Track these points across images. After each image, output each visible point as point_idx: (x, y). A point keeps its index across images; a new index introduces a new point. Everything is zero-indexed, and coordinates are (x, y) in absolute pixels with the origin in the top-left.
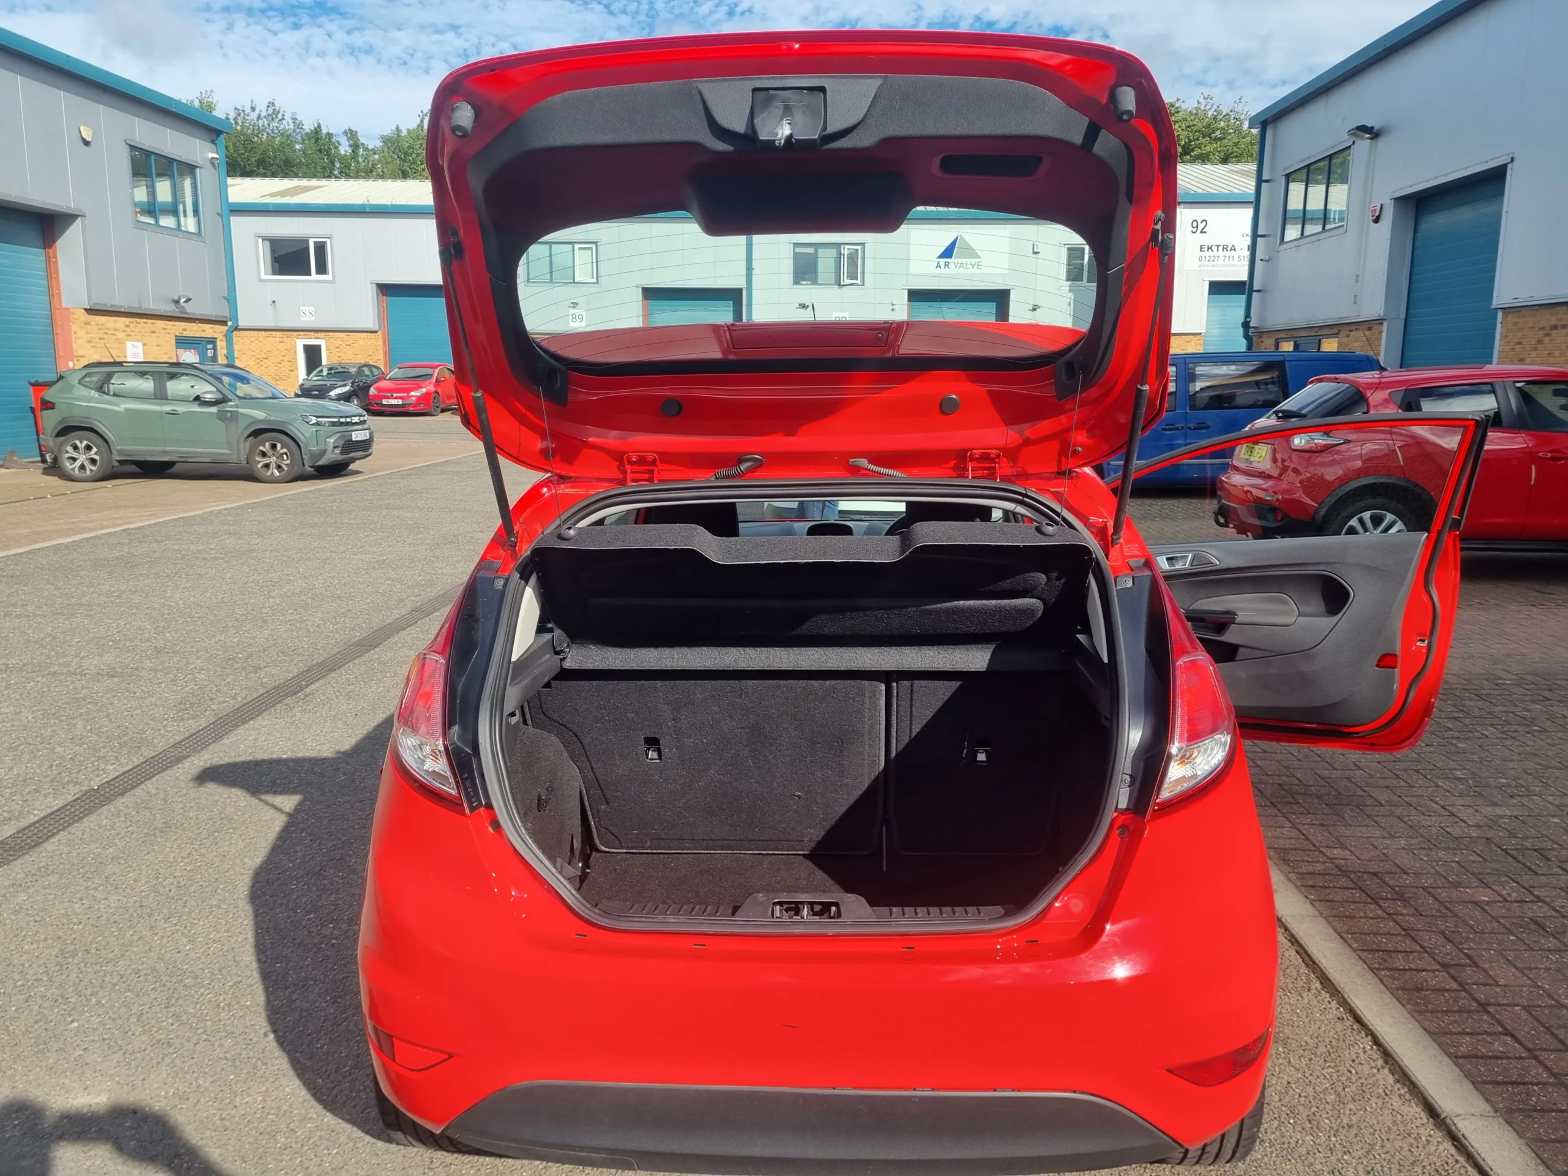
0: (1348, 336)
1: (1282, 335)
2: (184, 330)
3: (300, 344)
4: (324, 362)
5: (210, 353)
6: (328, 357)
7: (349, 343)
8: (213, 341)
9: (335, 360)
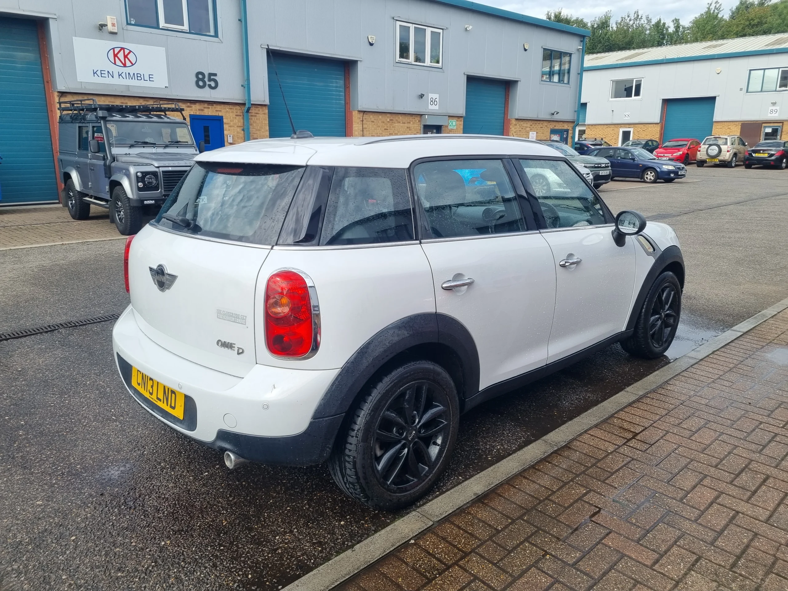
2: (555, 126)
3: (621, 130)
4: (631, 139)
5: (565, 136)
6: (633, 136)
7: (644, 129)
8: (567, 131)
9: (636, 138)
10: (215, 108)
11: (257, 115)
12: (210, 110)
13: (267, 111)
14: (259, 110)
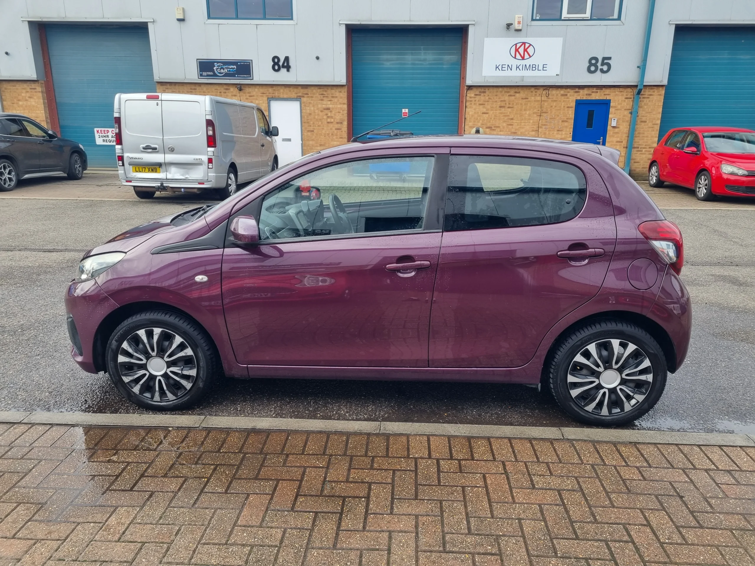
10: (604, 92)
11: (651, 97)
12: (598, 94)
13: (664, 92)
14: (654, 91)
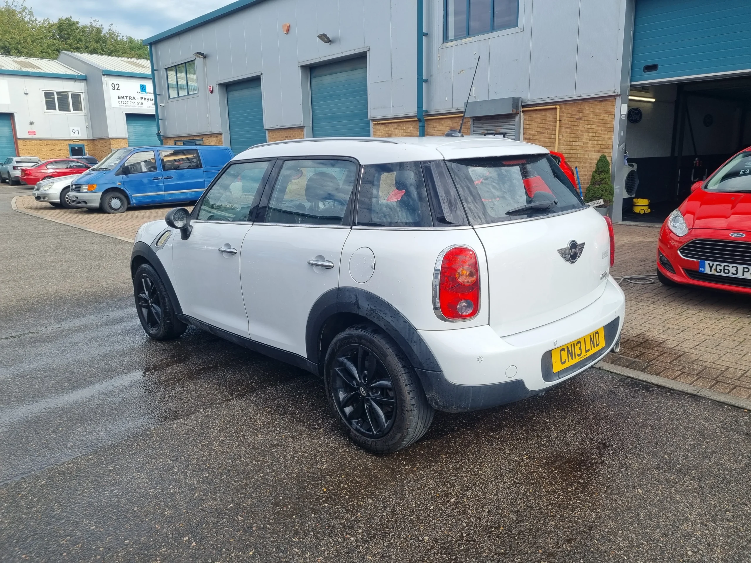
0: (208, 140)
1: (177, 139)
